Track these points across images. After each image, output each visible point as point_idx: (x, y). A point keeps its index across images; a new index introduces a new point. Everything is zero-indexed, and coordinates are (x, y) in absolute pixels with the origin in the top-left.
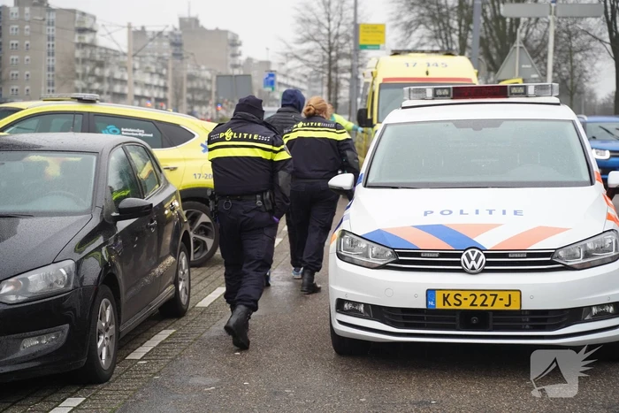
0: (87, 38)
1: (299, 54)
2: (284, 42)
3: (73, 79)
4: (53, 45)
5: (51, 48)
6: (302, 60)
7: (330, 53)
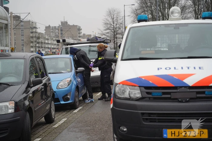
0: (34, 30)
1: (105, 34)
2: (100, 30)
3: (30, 43)
4: (23, 33)
5: (22, 33)
6: (106, 35)
7: (114, 33)
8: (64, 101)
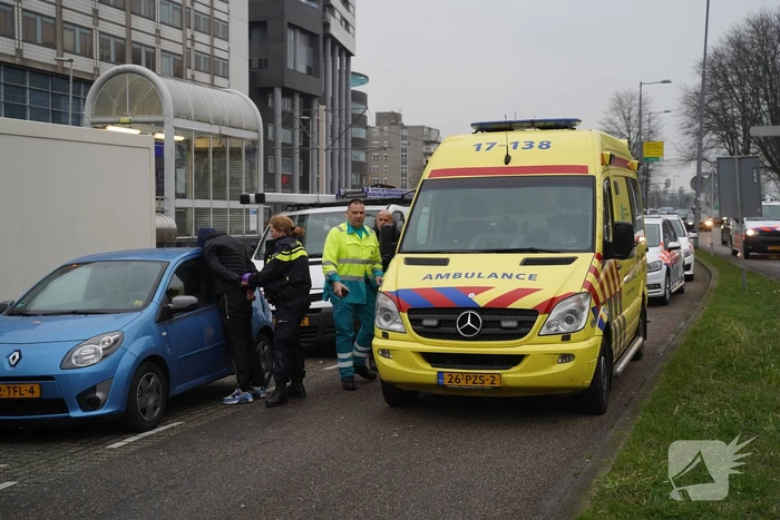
8: (84, 410)
